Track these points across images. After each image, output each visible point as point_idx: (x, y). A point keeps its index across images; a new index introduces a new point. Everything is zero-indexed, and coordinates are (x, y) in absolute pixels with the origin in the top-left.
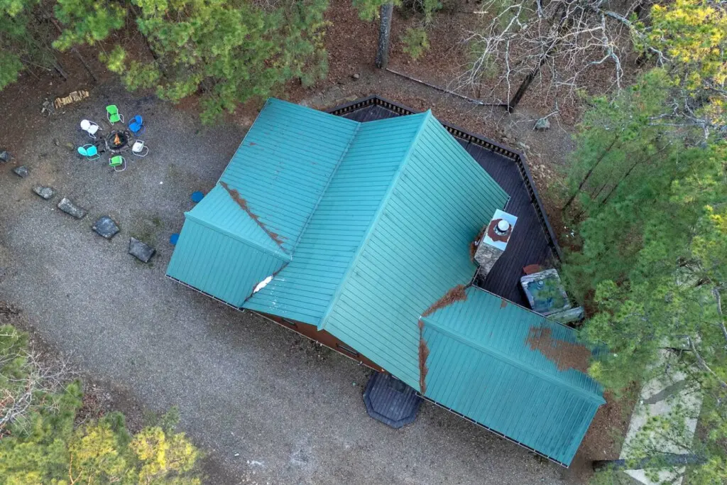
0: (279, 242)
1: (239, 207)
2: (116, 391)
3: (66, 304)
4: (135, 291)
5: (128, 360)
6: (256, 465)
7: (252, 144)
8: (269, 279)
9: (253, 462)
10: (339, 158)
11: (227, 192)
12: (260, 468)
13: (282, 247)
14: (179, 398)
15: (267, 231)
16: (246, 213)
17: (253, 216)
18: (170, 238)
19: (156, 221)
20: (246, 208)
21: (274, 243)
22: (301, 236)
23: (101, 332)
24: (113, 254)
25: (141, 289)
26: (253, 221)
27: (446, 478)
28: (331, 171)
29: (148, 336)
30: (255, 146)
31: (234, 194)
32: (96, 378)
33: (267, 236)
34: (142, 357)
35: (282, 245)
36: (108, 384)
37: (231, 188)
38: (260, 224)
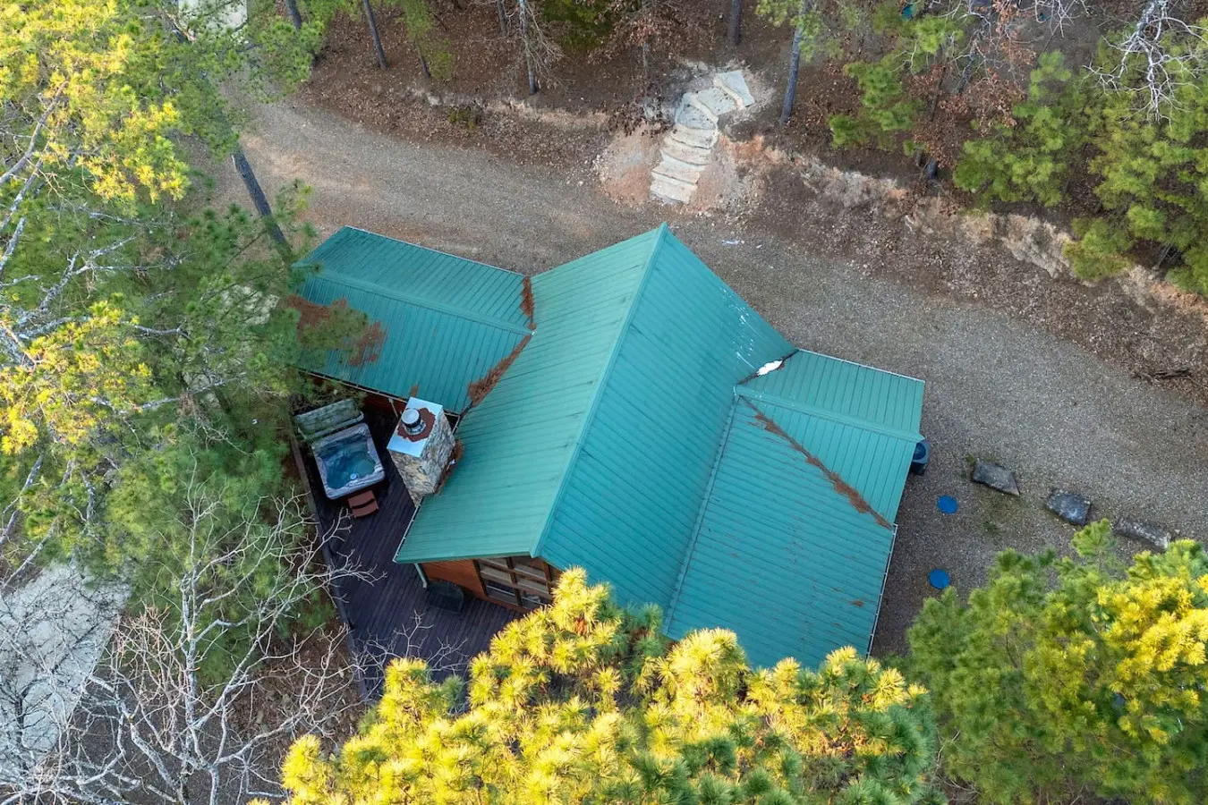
0: (761, 417)
1: (844, 477)
2: (946, 292)
3: (1071, 392)
4: (977, 420)
5: (944, 331)
6: (732, 239)
7: (859, 604)
8: (763, 371)
9: (737, 242)
10: (692, 563)
11: (874, 508)
12: (726, 239)
13: (755, 409)
14: (856, 296)
15: (785, 436)
16: (829, 466)
17: (814, 461)
18: (958, 505)
19: (992, 530)
20: (831, 478)
21: (768, 416)
22: (727, 428)
23: (1000, 361)
24: (1038, 469)
25: (968, 424)
26: (813, 454)
27: (495, 256)
28: (700, 539)
29: (930, 362)
30: (853, 599)
31: (862, 506)
32: (979, 305)
33: (783, 428)
34: (927, 337)
35: (756, 413)
36: (959, 300)
37: (868, 516)
38: (799, 448)
